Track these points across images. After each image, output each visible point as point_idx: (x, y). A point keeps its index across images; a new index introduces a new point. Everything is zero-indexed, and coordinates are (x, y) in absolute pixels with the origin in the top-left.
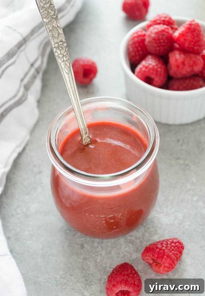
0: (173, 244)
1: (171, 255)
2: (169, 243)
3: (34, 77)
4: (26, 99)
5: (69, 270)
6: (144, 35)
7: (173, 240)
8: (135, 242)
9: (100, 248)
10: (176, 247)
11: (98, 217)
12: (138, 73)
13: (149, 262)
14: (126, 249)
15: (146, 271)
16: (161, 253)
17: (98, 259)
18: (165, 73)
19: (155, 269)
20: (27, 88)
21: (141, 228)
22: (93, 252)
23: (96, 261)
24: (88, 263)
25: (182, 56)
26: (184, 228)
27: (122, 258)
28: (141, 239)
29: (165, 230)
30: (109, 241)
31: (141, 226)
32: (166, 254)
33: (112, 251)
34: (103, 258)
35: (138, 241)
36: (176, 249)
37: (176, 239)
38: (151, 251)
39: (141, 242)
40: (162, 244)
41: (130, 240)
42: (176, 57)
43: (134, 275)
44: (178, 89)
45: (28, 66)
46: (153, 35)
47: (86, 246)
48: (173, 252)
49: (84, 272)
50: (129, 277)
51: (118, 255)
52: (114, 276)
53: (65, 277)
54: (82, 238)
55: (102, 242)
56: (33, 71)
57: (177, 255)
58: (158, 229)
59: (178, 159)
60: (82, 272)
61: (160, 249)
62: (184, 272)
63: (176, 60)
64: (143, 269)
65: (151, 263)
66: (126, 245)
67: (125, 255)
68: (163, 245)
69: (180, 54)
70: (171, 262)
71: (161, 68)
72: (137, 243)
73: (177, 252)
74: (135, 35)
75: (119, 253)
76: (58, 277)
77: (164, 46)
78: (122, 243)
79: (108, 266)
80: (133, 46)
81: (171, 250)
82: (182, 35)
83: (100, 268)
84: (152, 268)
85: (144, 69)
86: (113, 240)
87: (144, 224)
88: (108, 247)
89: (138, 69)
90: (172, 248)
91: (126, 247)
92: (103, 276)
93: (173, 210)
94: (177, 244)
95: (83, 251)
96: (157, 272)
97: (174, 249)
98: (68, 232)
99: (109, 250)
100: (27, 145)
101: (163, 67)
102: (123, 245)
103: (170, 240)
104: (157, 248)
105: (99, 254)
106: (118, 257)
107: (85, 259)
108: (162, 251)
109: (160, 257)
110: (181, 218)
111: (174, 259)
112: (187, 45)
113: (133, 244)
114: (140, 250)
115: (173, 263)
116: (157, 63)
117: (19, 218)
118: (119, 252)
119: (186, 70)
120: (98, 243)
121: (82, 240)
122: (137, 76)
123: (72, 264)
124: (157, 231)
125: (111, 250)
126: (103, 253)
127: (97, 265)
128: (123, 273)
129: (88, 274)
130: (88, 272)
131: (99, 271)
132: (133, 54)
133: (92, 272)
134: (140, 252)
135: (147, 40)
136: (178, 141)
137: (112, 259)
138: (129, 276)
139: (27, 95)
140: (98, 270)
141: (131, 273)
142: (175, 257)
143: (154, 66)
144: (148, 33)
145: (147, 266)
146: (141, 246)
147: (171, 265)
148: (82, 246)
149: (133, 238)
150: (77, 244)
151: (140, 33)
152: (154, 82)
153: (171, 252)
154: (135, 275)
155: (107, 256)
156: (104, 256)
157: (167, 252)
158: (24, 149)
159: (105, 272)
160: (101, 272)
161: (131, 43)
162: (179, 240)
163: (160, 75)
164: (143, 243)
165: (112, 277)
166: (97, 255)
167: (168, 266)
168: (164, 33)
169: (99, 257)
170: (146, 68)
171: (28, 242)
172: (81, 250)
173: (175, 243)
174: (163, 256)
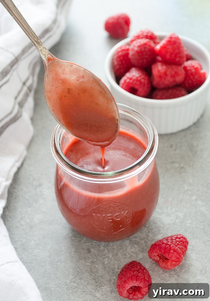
0: (177, 239)
1: (177, 249)
2: (174, 238)
3: (27, 95)
4: (21, 116)
5: (78, 274)
6: (128, 50)
7: (177, 236)
8: (140, 243)
9: (106, 251)
10: (181, 242)
11: (105, 216)
12: (123, 84)
13: (156, 259)
14: (132, 250)
15: (153, 269)
16: (167, 248)
17: (106, 261)
18: (148, 83)
19: (163, 266)
20: (21, 105)
21: (144, 229)
22: (100, 255)
23: (103, 263)
24: (97, 266)
25: (164, 67)
26: (185, 226)
27: (128, 258)
28: (145, 239)
29: (167, 229)
30: (114, 244)
31: (144, 228)
32: (172, 248)
33: (119, 253)
34: (111, 260)
35: (143, 241)
36: (181, 244)
37: (180, 235)
38: (158, 247)
39: (145, 242)
40: (167, 239)
41: (134, 241)
42: (159, 68)
43: (143, 271)
44: (161, 98)
45: (20, 85)
46: (136, 49)
47: (92, 250)
48: (178, 246)
49: (93, 274)
50: (139, 273)
51: (125, 256)
52: (124, 273)
53: (75, 281)
54: (88, 243)
55: (108, 246)
56: (25, 89)
57: (183, 249)
58: (161, 229)
59: (173, 162)
60: (91, 275)
61: (166, 244)
62: (190, 266)
63: (159, 71)
64: (150, 267)
65: (158, 260)
66: (132, 246)
67: (132, 256)
68: (169, 240)
69: (162, 65)
70: (178, 256)
71: (144, 79)
72: (142, 244)
73: (183, 247)
74: (120, 50)
75: (125, 255)
76: (68, 282)
77: (146, 59)
78: (127, 244)
79: (116, 267)
80: (118, 59)
81: (176, 244)
82: (164, 47)
83: (108, 270)
84: (159, 265)
85: (128, 81)
86: (118, 243)
87: (147, 226)
88: (114, 249)
89: (122, 81)
90: (178, 243)
91: (132, 248)
92: (112, 277)
93: (173, 210)
94: (181, 239)
95: (91, 255)
96: (165, 268)
97: (180, 244)
98: (73, 238)
99: (115, 252)
100: (24, 160)
101: (146, 78)
102: (128, 246)
103: (174, 236)
104: (163, 243)
105: (106, 257)
106: (125, 258)
107: (93, 262)
108: (168, 246)
109: (167, 252)
110: (182, 217)
111: (181, 253)
112: (168, 56)
113: (138, 245)
114: (146, 250)
115: (180, 257)
116: (141, 74)
117: (23, 230)
118: (125, 253)
119: (168, 80)
120: (104, 247)
121: (88, 245)
122: (122, 87)
123: (81, 268)
124: (160, 231)
125: (117, 252)
126: (110, 255)
127: (105, 267)
128: (133, 269)
129: (97, 276)
130: (97, 275)
131: (108, 272)
132: (118, 67)
133: (100, 274)
134: (146, 251)
135: (131, 53)
136: (172, 146)
137: (119, 260)
138: (139, 271)
139: (22, 112)
140: (106, 272)
141: (141, 269)
142: (181, 251)
143: (137, 78)
144: (131, 47)
145: (154, 264)
146: (146, 246)
147: (178, 258)
148: (89, 251)
149: (138, 239)
150: (83, 249)
151: (124, 48)
152: (139, 92)
153: (176, 246)
154: (145, 271)
155: (114, 258)
156: (111, 258)
157: (173, 246)
158: (22, 164)
159: (113, 273)
160: (110, 273)
161: (116, 57)
162: (183, 236)
163: (144, 85)
164: (148, 243)
165: (122, 274)
166: (104, 258)
167: (176, 260)
168: (146, 46)
169: (107, 259)
170: (130, 79)
171: (35, 251)
172: (88, 255)
173: (180, 238)
174: (169, 251)
